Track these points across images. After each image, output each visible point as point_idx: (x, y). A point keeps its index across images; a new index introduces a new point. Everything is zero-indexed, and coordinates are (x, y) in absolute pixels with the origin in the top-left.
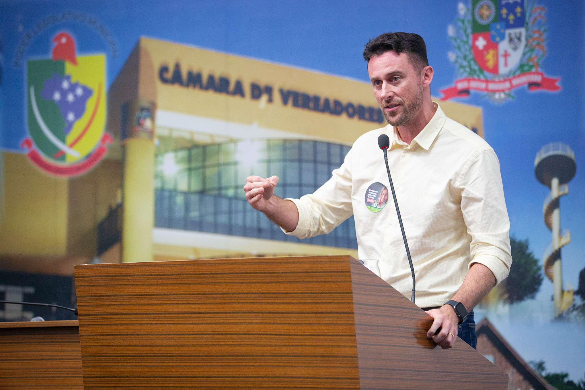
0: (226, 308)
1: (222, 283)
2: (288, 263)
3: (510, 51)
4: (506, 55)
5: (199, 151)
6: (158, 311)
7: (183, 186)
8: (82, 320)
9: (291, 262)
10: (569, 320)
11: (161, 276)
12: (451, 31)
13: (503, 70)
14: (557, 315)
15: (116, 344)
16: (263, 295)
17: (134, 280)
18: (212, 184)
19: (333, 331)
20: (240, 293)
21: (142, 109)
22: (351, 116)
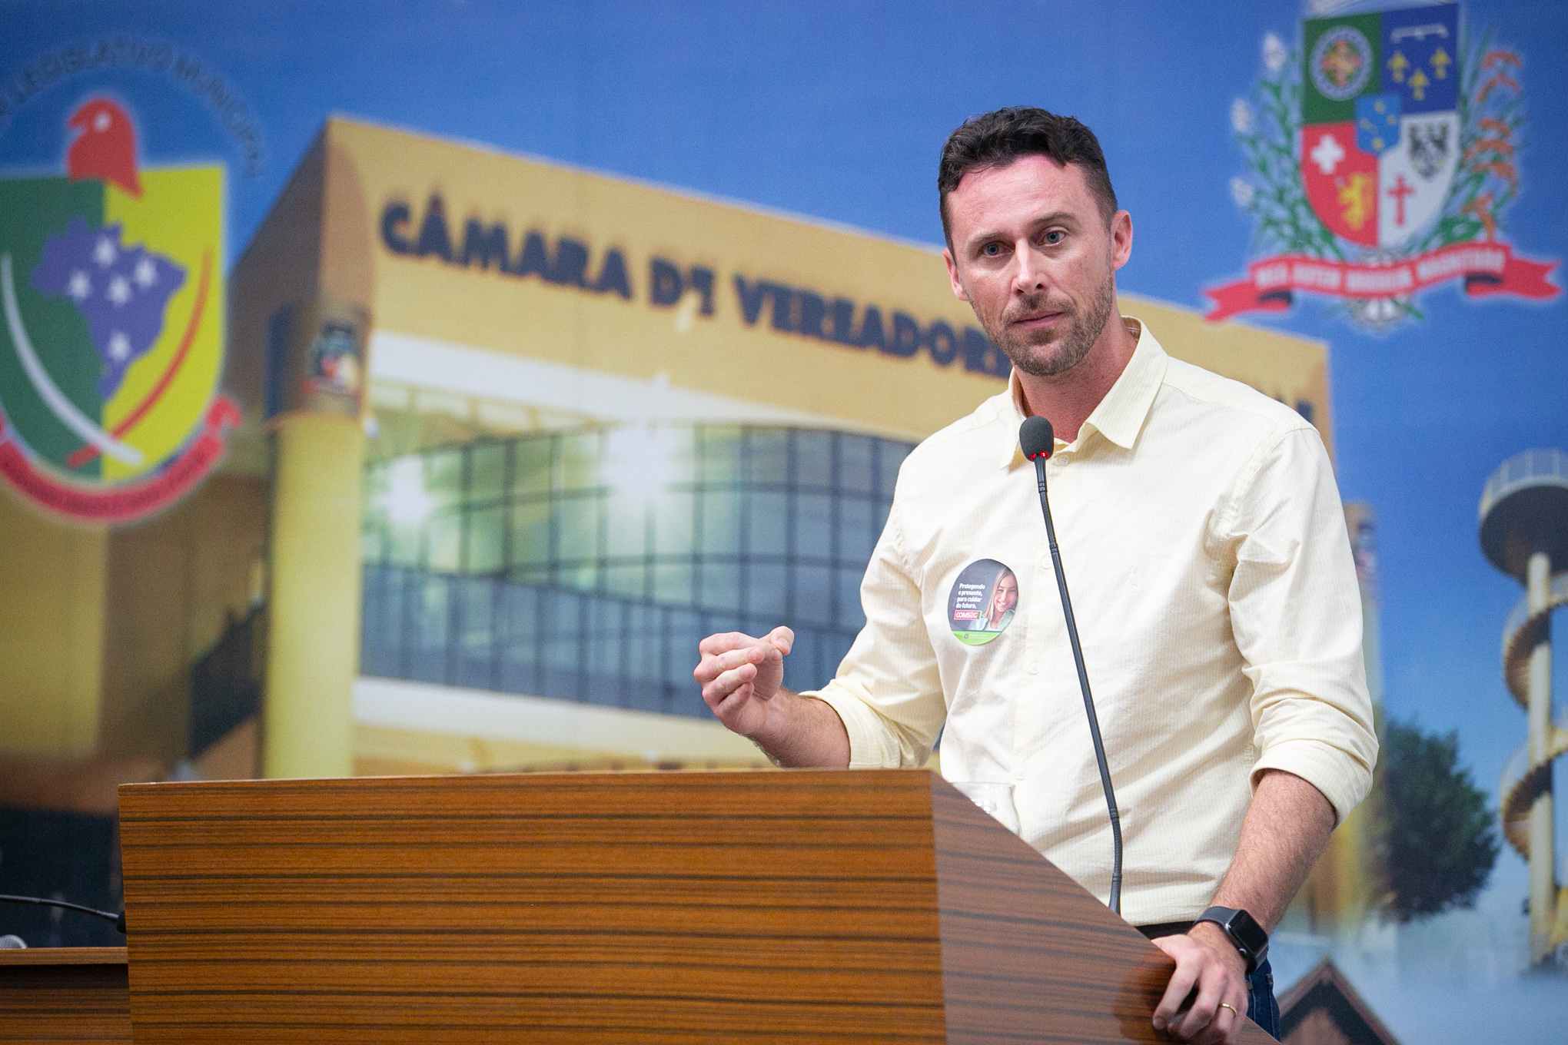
0: (564, 918)
1: (552, 844)
3: (1413, 179)
4: (1401, 191)
5: (496, 453)
7: (445, 556)
8: (138, 946)
9: (756, 786)
11: (375, 821)
12: (1241, 118)
13: (1390, 234)
14: (1538, 958)
15: (237, 1018)
18: (530, 551)
19: (878, 992)
20: (606, 876)
21: (330, 329)
22: (942, 360)
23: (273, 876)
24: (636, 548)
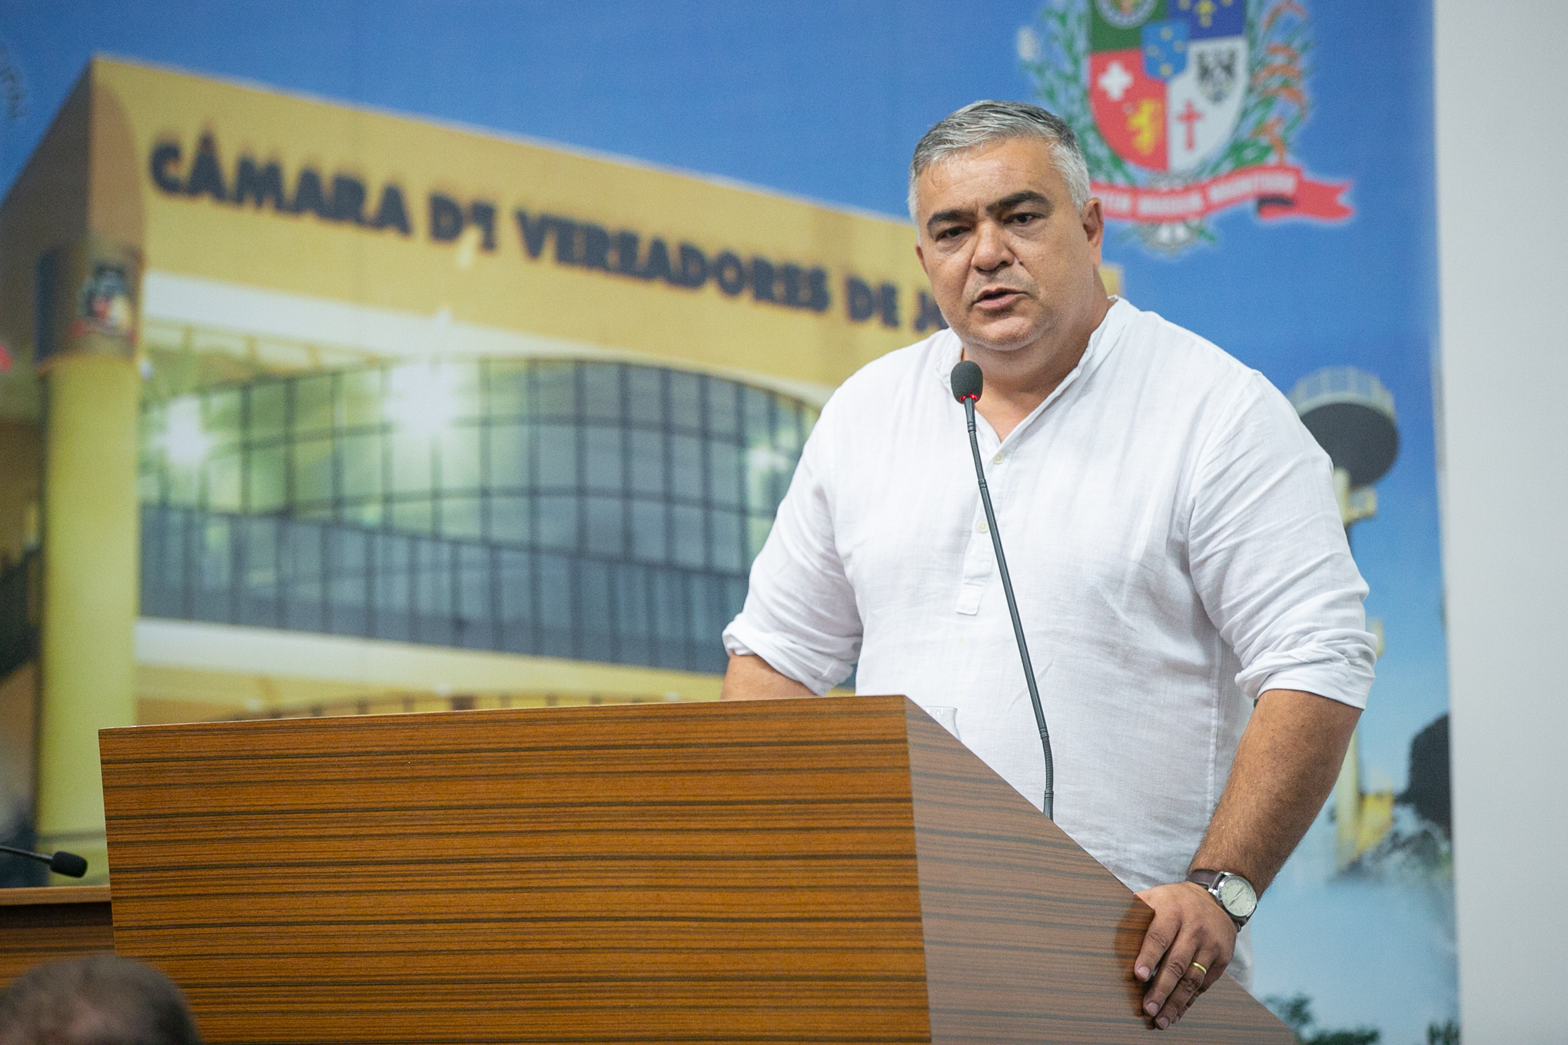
0: (548, 846)
1: (533, 775)
2: (726, 717)
3: (1202, 104)
4: (1190, 116)
5: (277, 391)
6: (347, 856)
7: (226, 494)
8: (120, 883)
10: (1380, 879)
11: (356, 758)
12: (1027, 46)
13: (1181, 159)
14: (1344, 862)
15: (221, 950)
16: (653, 808)
17: (274, 768)
18: (313, 488)
19: (855, 907)
20: (587, 804)
22: (731, 290)
23: (254, 813)
24: (421, 482)
